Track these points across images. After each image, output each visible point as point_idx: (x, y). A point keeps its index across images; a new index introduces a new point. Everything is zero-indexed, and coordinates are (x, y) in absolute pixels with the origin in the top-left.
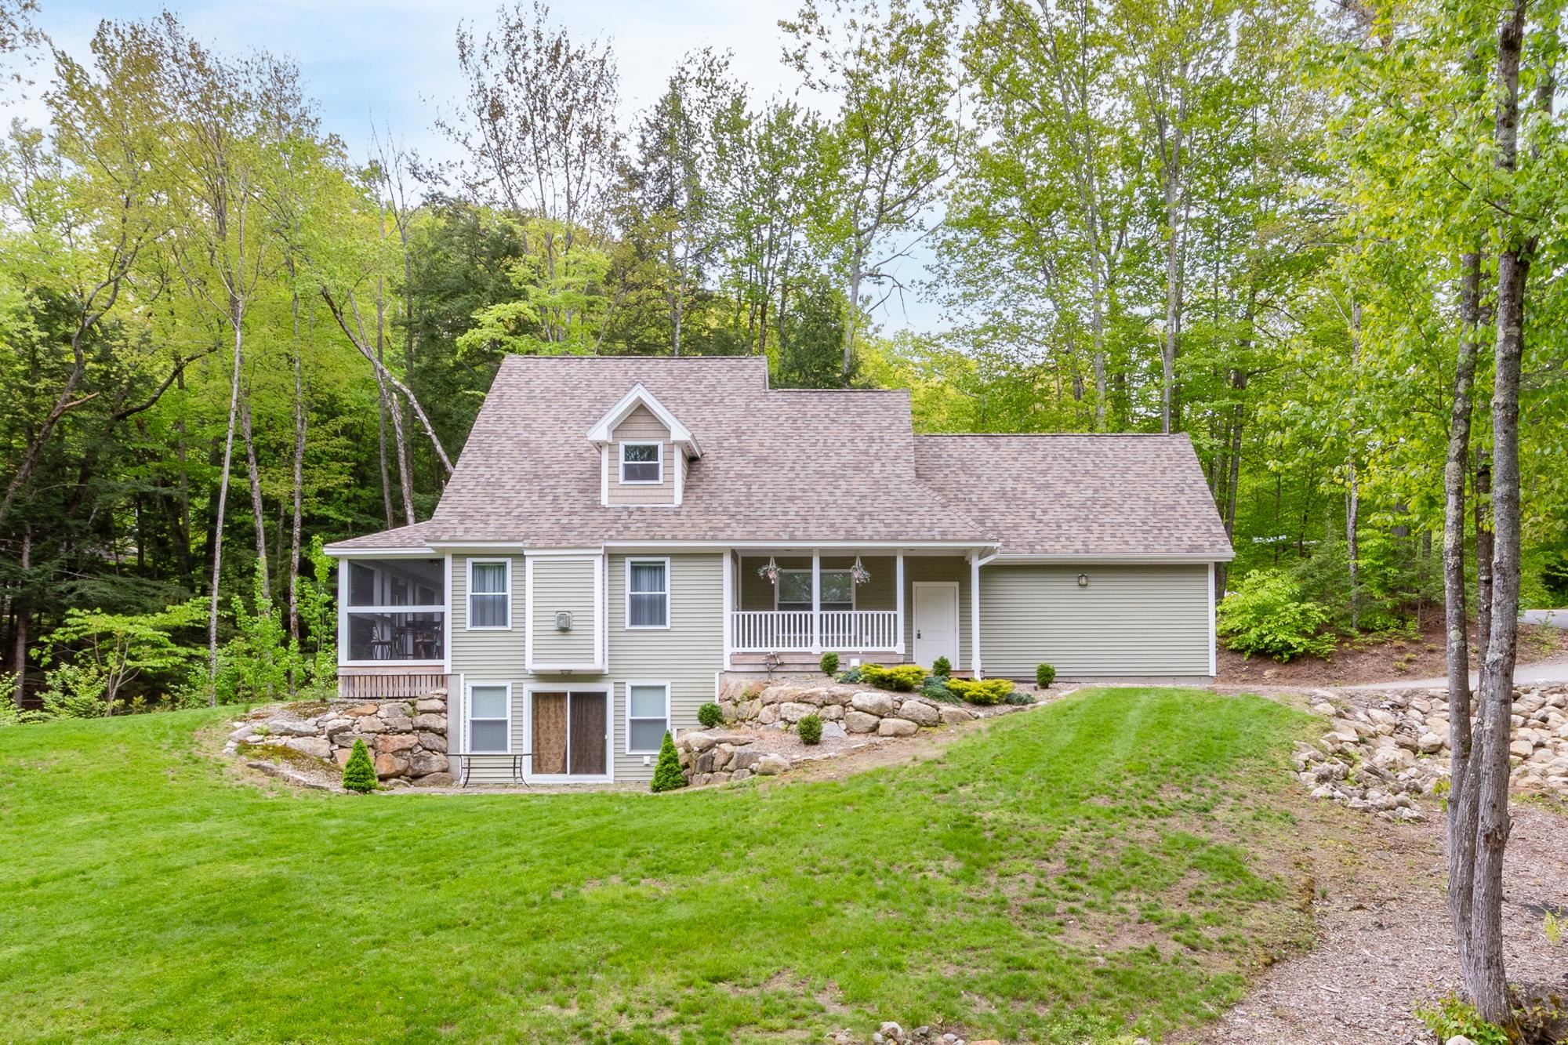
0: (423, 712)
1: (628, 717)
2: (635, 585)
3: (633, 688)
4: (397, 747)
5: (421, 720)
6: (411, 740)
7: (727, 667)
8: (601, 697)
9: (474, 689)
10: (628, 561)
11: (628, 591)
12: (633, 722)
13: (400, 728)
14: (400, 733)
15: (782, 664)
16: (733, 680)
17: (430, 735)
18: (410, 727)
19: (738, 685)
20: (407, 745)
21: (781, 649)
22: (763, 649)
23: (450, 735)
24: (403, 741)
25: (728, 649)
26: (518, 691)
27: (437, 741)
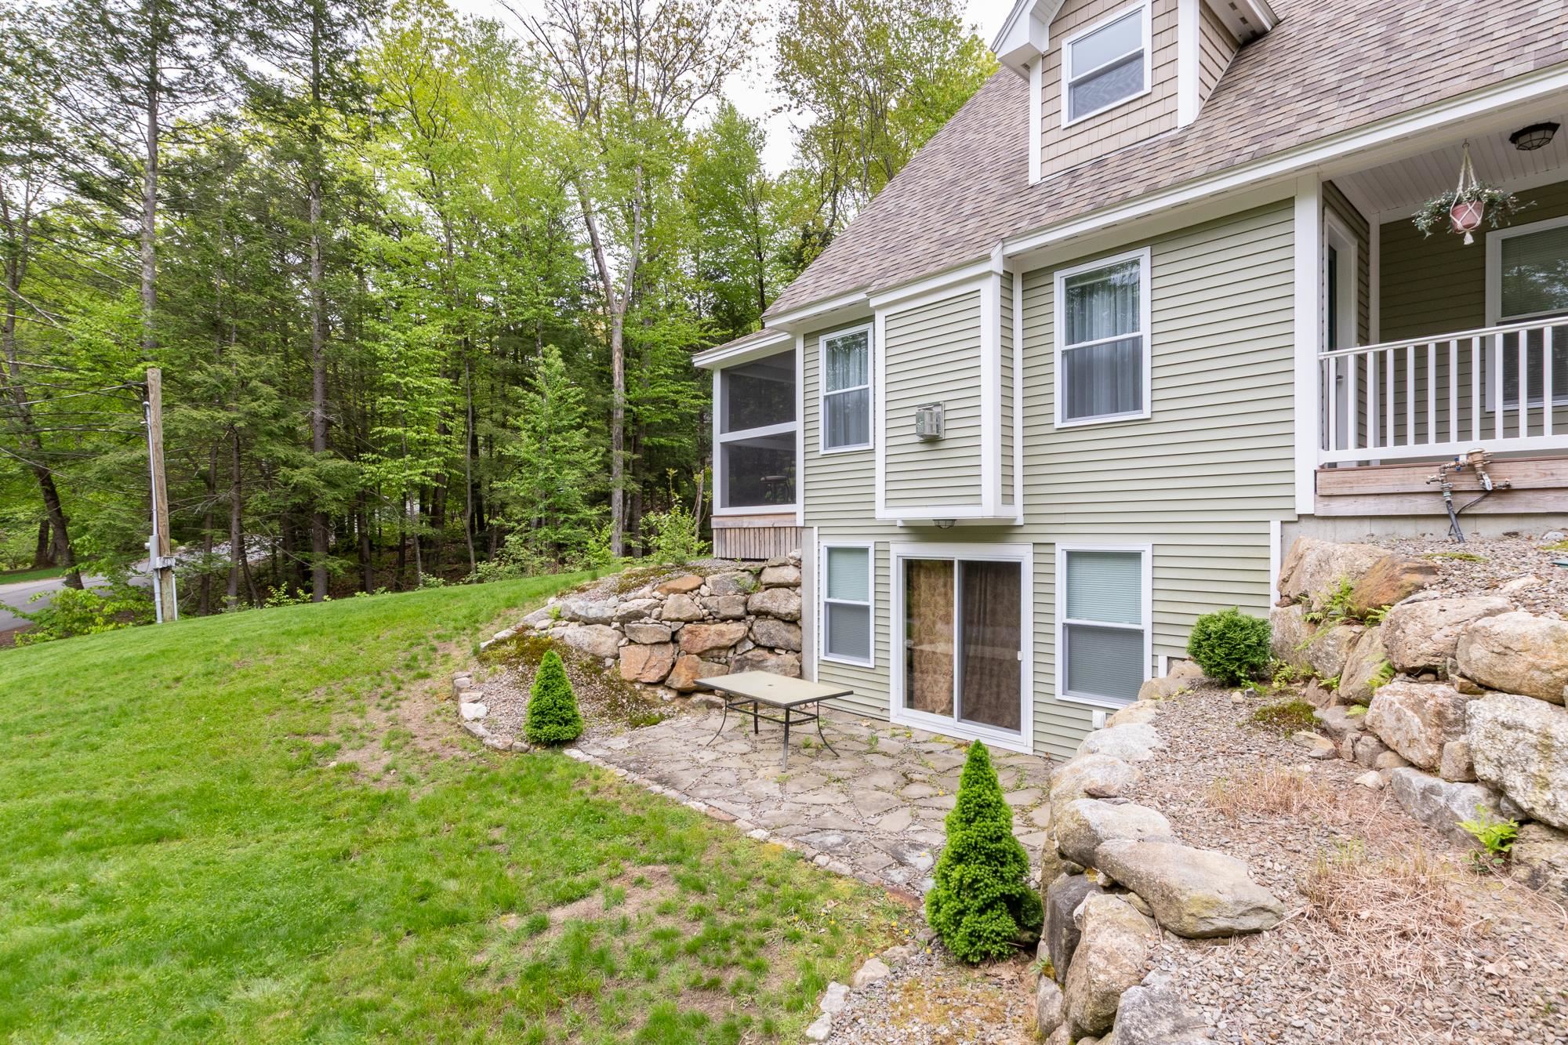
0: (770, 586)
1: (1061, 617)
2: (1077, 327)
3: (1072, 556)
4: (709, 644)
5: (758, 600)
6: (736, 630)
7: (1305, 502)
8: (1010, 571)
9: (831, 551)
10: (1059, 279)
11: (1060, 343)
12: (1071, 630)
13: (724, 613)
14: (724, 620)
15: (1507, 491)
16: (1315, 541)
17: (770, 624)
18: (739, 611)
19: (1324, 562)
20: (724, 642)
21: (1499, 444)
22: (1432, 448)
23: (804, 623)
24: (721, 634)
25: (1308, 455)
26: (882, 553)
27: (781, 633)
